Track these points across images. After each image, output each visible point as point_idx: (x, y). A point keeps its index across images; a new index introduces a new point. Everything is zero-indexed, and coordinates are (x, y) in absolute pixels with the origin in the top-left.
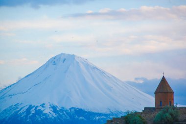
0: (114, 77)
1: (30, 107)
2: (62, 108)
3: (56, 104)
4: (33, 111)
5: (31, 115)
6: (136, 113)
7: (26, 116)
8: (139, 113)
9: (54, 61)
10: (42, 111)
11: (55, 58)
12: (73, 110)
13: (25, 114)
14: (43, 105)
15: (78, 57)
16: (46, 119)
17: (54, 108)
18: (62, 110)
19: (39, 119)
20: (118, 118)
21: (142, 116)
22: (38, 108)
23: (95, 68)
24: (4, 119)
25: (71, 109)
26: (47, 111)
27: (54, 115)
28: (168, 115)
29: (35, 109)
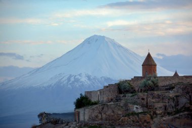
0: (135, 54)
1: (71, 76)
2: (95, 77)
3: (90, 74)
4: (72, 79)
5: (71, 82)
6: (126, 81)
7: (67, 83)
8: (129, 80)
9: (88, 41)
10: (79, 79)
11: (89, 38)
12: (103, 79)
13: (66, 81)
14: (80, 75)
15: (107, 38)
16: (83, 85)
17: (89, 77)
18: (95, 78)
19: (77, 86)
20: (112, 85)
21: (131, 83)
22: (76, 77)
23: (120, 46)
24: (51, 85)
25: (101, 78)
26: (84, 79)
27: (89, 82)
28: (150, 82)
29: (74, 78)
